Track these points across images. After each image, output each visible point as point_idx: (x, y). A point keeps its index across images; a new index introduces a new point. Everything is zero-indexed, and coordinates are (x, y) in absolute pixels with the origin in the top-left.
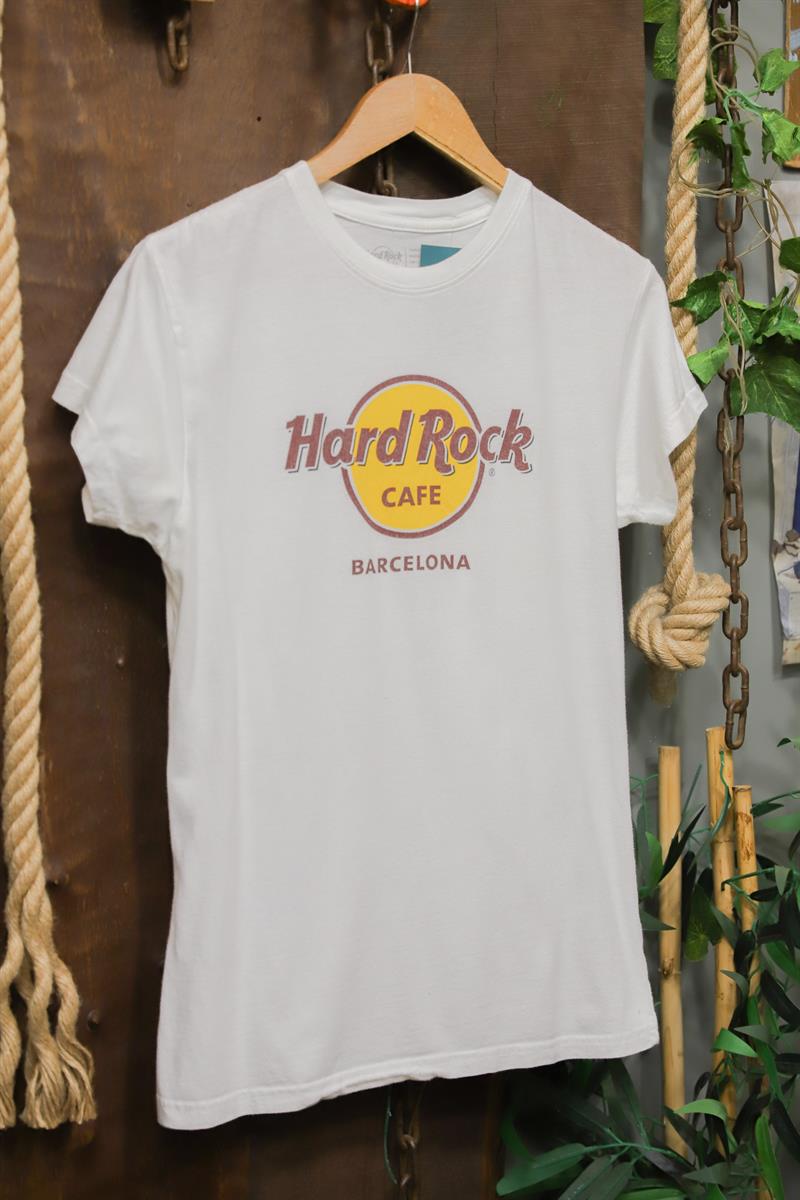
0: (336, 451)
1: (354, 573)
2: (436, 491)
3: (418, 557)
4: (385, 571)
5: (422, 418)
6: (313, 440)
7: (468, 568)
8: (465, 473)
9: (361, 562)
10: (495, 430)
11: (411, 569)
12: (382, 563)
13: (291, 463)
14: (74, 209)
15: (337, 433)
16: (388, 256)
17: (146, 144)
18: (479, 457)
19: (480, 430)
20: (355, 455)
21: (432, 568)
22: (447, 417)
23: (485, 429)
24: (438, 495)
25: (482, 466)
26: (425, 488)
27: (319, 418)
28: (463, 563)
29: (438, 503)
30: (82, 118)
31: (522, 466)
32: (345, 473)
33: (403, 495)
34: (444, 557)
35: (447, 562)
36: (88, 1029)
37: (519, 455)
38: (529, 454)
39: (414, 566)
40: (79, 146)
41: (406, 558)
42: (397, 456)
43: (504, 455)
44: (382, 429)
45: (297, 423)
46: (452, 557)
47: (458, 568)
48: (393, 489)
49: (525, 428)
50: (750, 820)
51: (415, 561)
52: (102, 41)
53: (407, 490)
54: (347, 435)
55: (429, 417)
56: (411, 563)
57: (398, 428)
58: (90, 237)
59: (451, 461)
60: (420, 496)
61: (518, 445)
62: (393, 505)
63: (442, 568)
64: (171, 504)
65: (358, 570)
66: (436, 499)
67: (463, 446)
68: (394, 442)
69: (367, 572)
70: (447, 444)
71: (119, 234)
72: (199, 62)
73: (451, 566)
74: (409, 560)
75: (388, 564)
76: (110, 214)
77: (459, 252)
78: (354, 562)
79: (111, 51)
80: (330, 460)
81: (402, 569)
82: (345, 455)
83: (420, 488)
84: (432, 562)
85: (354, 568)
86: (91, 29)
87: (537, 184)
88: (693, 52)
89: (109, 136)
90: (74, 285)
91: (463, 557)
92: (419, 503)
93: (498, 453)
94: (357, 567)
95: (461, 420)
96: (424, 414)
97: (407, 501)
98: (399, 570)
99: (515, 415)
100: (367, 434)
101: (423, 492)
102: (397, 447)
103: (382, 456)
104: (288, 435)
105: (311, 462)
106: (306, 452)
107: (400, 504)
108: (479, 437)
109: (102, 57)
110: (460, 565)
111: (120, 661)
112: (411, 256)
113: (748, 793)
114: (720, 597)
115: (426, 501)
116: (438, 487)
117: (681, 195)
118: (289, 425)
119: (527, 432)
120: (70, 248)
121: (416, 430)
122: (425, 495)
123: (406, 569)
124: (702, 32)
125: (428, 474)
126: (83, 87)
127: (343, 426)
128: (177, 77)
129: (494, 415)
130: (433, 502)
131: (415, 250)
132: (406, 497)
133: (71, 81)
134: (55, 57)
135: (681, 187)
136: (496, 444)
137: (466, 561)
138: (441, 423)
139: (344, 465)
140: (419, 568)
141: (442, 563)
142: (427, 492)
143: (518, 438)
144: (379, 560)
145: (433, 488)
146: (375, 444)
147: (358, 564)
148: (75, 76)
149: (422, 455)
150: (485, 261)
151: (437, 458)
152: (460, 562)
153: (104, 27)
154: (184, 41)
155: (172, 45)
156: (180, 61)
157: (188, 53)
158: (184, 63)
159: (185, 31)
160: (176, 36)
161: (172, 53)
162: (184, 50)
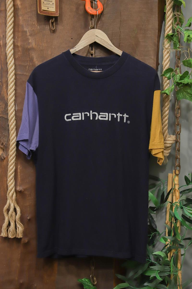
14: (28, 59)
17: (45, 45)
30: (30, 41)
36: (27, 220)
40: (29, 47)
50: (178, 191)
52: (36, 25)
58: (31, 65)
71: (36, 64)
72: (60, 28)
76: (35, 60)
79: (38, 27)
86: (34, 23)
88: (168, 19)
89: (36, 44)
90: (28, 74)
109: (36, 29)
113: (178, 185)
114: (171, 141)
117: (165, 51)
120: (27, 67)
124: (170, 14)
126: (31, 35)
128: (54, 32)
133: (28, 34)
134: (25, 29)
135: (165, 49)
148: (29, 33)
153: (37, 22)
154: (54, 24)
155: (51, 25)
156: (53, 28)
157: (55, 26)
158: (54, 28)
159: (55, 22)
160: (52, 23)
161: (51, 27)
162: (54, 26)
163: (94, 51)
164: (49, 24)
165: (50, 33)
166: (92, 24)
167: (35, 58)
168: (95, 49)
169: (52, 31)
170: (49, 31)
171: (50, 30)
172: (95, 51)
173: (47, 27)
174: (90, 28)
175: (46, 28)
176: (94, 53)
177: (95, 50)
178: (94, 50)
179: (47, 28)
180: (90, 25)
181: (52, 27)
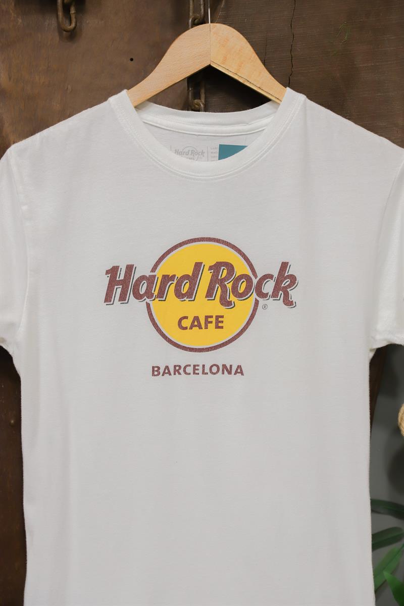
0: (143, 290)
1: (153, 375)
2: (220, 319)
3: (204, 366)
4: (179, 374)
5: (211, 268)
6: (125, 283)
7: (242, 374)
8: (243, 307)
9: (159, 368)
10: (270, 276)
11: (198, 374)
12: (177, 368)
13: (108, 298)
15: (143, 278)
16: (194, 154)
17: (42, 81)
18: (254, 296)
19: (256, 276)
20: (156, 293)
21: (214, 374)
22: (230, 267)
23: (260, 276)
24: (222, 322)
25: (257, 303)
26: (211, 317)
27: (130, 268)
28: (239, 371)
29: (222, 327)
31: (288, 302)
32: (148, 306)
33: (193, 322)
34: (224, 366)
35: (227, 369)
37: (286, 295)
38: (294, 294)
39: (200, 371)
41: (195, 366)
42: (190, 294)
43: (275, 295)
44: (179, 275)
45: (113, 271)
46: (231, 366)
47: (235, 374)
48: (186, 318)
49: (291, 275)
51: (200, 368)
52: (13, 15)
53: (196, 318)
54: (151, 280)
55: (216, 268)
56: (198, 369)
57: (191, 275)
59: (233, 298)
60: (207, 322)
61: (286, 288)
62: (186, 328)
63: (223, 373)
64: (12, 326)
65: (156, 373)
66: (220, 325)
67: (242, 288)
68: (188, 285)
69: (163, 375)
70: (229, 286)
72: (91, 23)
73: (230, 373)
74: (197, 368)
75: (182, 369)
77: (245, 149)
78: (153, 368)
79: (20, 21)
80: (138, 296)
81: (192, 373)
82: (149, 294)
83: (207, 317)
84: (214, 369)
85: (153, 371)
87: (311, 97)
89: (10, 79)
91: (239, 367)
92: (206, 327)
93: (270, 293)
94: (155, 371)
95: (241, 268)
96: (212, 265)
97: (196, 326)
98: (190, 374)
99: (284, 266)
100: (167, 279)
101: (210, 320)
102: (190, 288)
103: (179, 294)
104: (106, 280)
105: (123, 298)
106: (119, 291)
107: (191, 328)
108: (255, 281)
109: (11, 26)
110: (236, 372)
111: (12, 422)
112: (212, 153)
115: (212, 326)
116: (222, 317)
118: (107, 272)
119: (293, 279)
121: (206, 277)
122: (211, 322)
123: (194, 373)
125: (215, 307)
127: (148, 273)
128: (72, 35)
129: (267, 265)
130: (217, 327)
131: (216, 148)
132: (196, 323)
136: (269, 287)
137: (241, 370)
138: (225, 272)
139: (148, 300)
140: (204, 373)
141: (223, 371)
142: (213, 320)
143: (287, 282)
144: (175, 366)
145: (218, 317)
146: (173, 286)
147: (156, 369)
149: (210, 294)
150: (265, 156)
151: (221, 296)
152: (237, 370)
153: (15, 5)
154: (73, 11)
155: (60, 14)
156: (71, 25)
157: (76, 18)
158: (73, 25)
159: (74, 3)
160: (67, 9)
161: (60, 19)
162: (73, 17)
163: (203, 101)
164: (56, 11)
165: (58, 39)
166: (197, 10)
167: (6, 125)
168: (205, 94)
169: (64, 32)
170: (57, 34)
171: (61, 30)
172: (206, 101)
173: (50, 23)
174: (190, 21)
175: (46, 23)
176: (202, 105)
177: (206, 98)
178: (203, 96)
179: (49, 25)
180: (191, 14)
181: (68, 22)
